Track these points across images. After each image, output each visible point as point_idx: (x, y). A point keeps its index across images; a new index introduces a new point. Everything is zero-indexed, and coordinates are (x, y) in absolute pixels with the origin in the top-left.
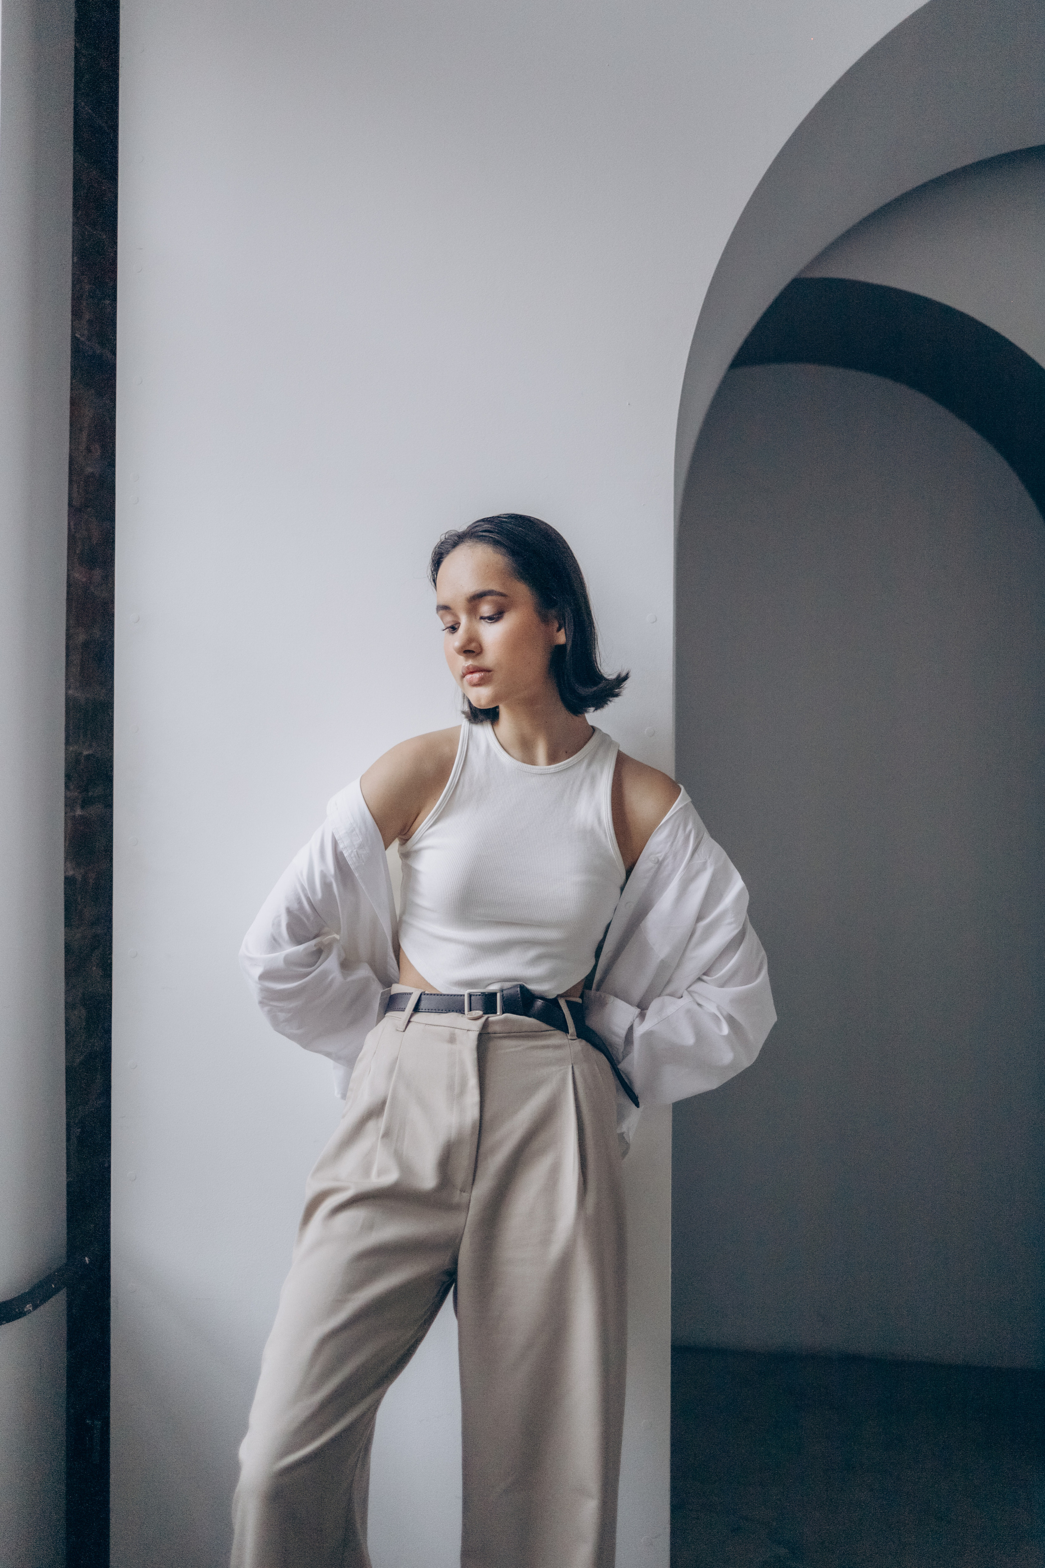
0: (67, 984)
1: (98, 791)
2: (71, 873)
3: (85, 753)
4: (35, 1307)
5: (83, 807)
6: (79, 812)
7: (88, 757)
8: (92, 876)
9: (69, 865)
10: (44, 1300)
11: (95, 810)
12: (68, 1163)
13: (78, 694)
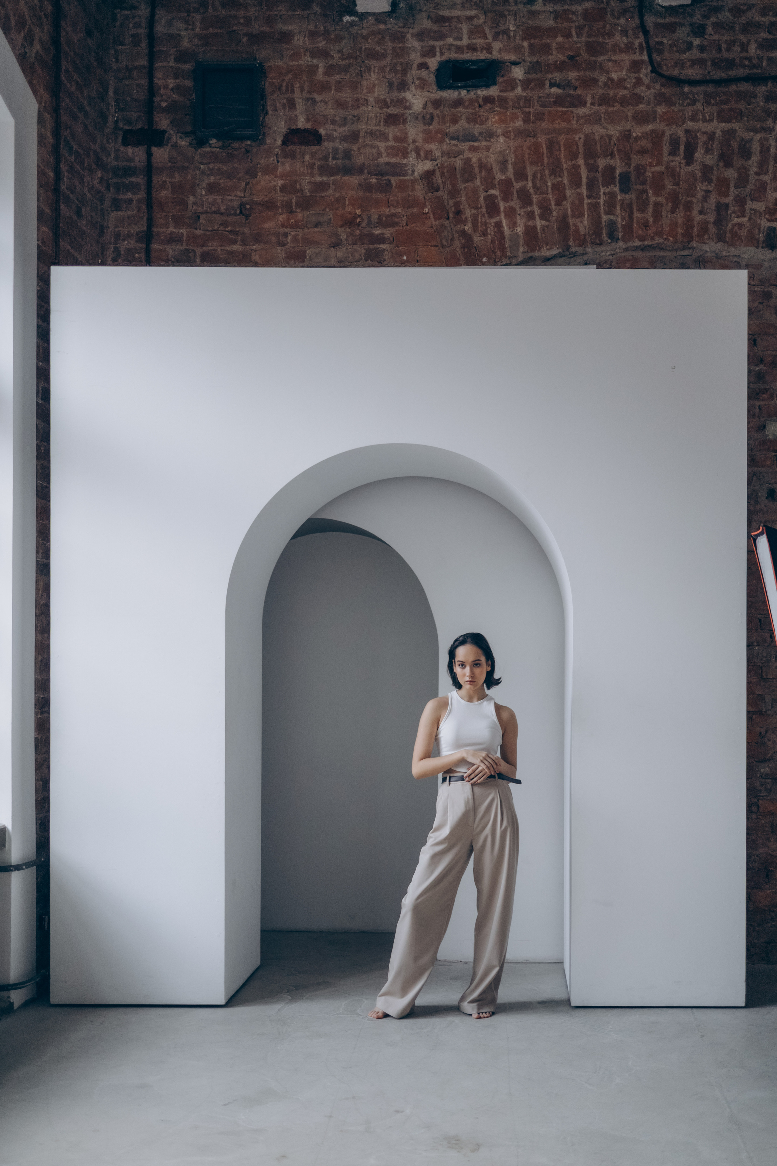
0: (35, 773)
1: (46, 709)
2: (37, 736)
3: (41, 696)
4: (27, 868)
5: (41, 715)
6: (39, 716)
7: (43, 698)
8: (44, 738)
9: (36, 734)
10: (28, 867)
11: (45, 715)
12: (36, 831)
13: (39, 677)
